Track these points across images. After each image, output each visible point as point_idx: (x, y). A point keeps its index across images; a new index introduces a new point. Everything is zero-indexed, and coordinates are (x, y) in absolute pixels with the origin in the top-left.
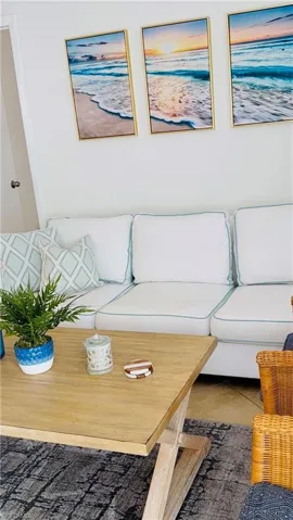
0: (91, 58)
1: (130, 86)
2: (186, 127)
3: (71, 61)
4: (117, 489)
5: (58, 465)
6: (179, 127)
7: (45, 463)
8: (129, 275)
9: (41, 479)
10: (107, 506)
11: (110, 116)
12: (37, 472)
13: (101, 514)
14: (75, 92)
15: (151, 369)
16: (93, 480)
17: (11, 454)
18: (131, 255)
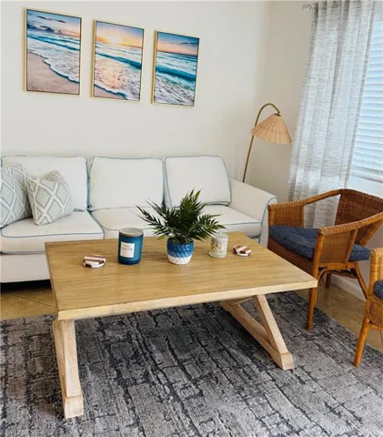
0: (49, 30)
2: (121, 97)
3: (29, 27)
6: (116, 96)
11: (60, 78)
14: (28, 52)
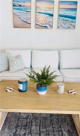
0: (20, 6)
2: (45, 28)
3: (14, 5)
6: (44, 27)
11: (24, 22)
14: (14, 14)
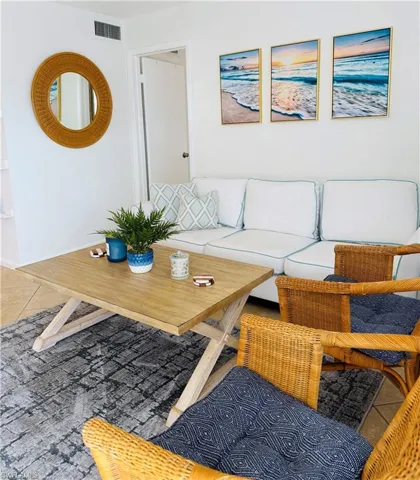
0: (235, 68)
1: (260, 88)
2: (296, 118)
3: (222, 70)
4: (183, 369)
5: (151, 345)
6: (291, 118)
7: (143, 342)
8: (240, 223)
9: (136, 352)
10: (172, 379)
11: (244, 108)
12: (136, 347)
13: (165, 384)
14: (222, 91)
15: (211, 281)
16: (170, 360)
17: (126, 332)
18: (244, 208)
